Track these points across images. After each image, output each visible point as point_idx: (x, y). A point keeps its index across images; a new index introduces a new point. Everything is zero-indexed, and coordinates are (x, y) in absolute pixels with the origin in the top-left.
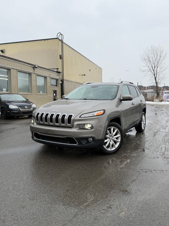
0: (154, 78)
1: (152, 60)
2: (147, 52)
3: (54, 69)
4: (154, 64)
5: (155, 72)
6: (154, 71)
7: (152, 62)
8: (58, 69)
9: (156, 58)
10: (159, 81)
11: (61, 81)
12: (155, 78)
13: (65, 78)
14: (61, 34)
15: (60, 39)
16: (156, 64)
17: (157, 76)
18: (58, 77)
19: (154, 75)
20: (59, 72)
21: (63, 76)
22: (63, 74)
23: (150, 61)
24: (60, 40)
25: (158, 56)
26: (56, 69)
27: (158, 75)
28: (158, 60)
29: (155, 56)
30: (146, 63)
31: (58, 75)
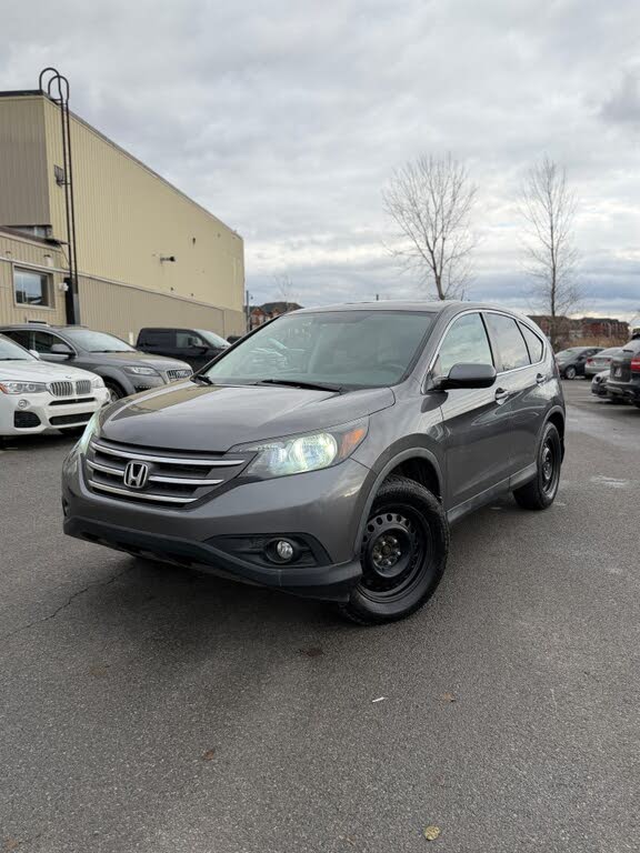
0: (434, 280)
1: (425, 212)
2: (407, 182)
3: (31, 227)
4: (434, 227)
5: (437, 256)
6: (432, 252)
7: (425, 221)
8: (50, 226)
9: (438, 203)
10: (452, 289)
11: (67, 281)
12: (438, 279)
13: (83, 269)
14: (59, 77)
15: (56, 95)
16: (439, 227)
17: (443, 272)
18: (50, 265)
19: (435, 269)
20: (53, 243)
21: (72, 259)
22: (73, 252)
23: (419, 217)
24: (53, 100)
25: (448, 199)
26: (39, 226)
27: (446, 266)
28: (445, 214)
29: (435, 194)
30: (404, 224)
31: (50, 253)
